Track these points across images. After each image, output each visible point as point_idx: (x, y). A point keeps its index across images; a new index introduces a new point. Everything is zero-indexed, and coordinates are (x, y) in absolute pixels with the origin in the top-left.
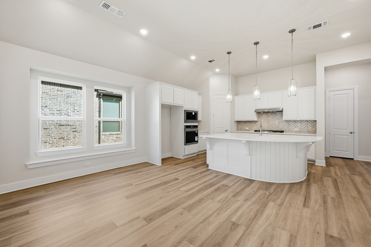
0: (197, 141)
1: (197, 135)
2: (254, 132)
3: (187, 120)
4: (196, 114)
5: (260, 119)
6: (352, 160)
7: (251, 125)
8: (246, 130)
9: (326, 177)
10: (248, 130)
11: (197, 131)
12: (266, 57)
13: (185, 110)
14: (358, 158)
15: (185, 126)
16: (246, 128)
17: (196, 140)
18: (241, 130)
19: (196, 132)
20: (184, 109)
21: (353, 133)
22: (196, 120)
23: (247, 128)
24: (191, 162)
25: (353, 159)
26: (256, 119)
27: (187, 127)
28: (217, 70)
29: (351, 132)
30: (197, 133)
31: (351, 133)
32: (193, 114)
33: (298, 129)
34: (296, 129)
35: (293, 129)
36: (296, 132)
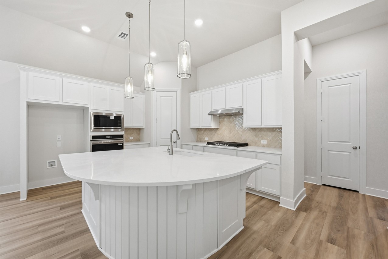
2: (206, 144)
3: (96, 127)
4: (119, 118)
5: (220, 125)
6: (355, 193)
7: (212, 134)
8: (206, 141)
9: (266, 249)
11: (121, 144)
12: (199, 23)
14: (367, 190)
15: (92, 136)
16: (206, 138)
19: (119, 145)
20: (90, 111)
21: (358, 148)
22: (119, 128)
25: (358, 192)
26: (213, 126)
29: (354, 146)
31: (355, 148)
32: (112, 118)
33: (266, 141)
34: (264, 142)
35: (261, 141)
36: (264, 146)
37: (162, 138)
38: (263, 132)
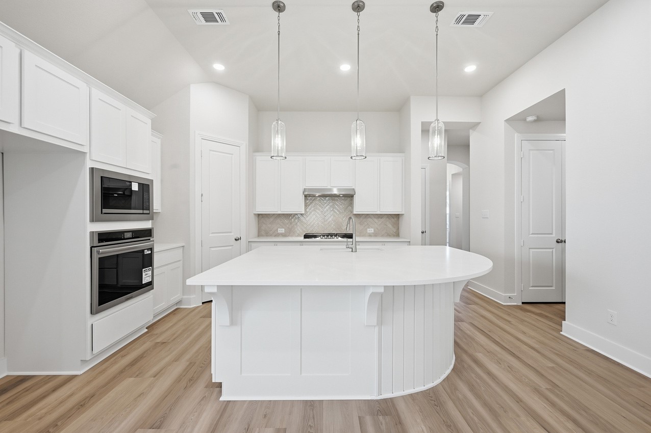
0: (150, 284)
1: (147, 260)
2: (302, 239)
3: (105, 211)
4: (145, 188)
5: (308, 210)
7: (291, 224)
8: (278, 235)
10: (284, 235)
11: (151, 249)
13: (92, 170)
15: (92, 233)
16: (279, 229)
17: (145, 280)
18: (267, 234)
19: (147, 252)
20: (89, 164)
22: (145, 212)
23: (281, 230)
24: (128, 382)
26: (304, 210)
27: (105, 237)
28: (219, 67)
29: (422, 231)
30: (150, 256)
32: (135, 187)
33: (373, 229)
34: (371, 230)
35: (366, 229)
36: (370, 236)
37: (213, 233)
38: (369, 219)
